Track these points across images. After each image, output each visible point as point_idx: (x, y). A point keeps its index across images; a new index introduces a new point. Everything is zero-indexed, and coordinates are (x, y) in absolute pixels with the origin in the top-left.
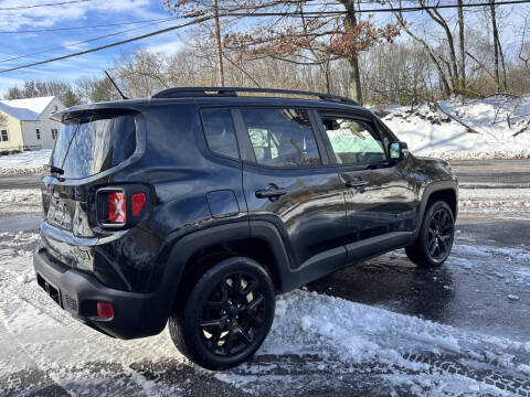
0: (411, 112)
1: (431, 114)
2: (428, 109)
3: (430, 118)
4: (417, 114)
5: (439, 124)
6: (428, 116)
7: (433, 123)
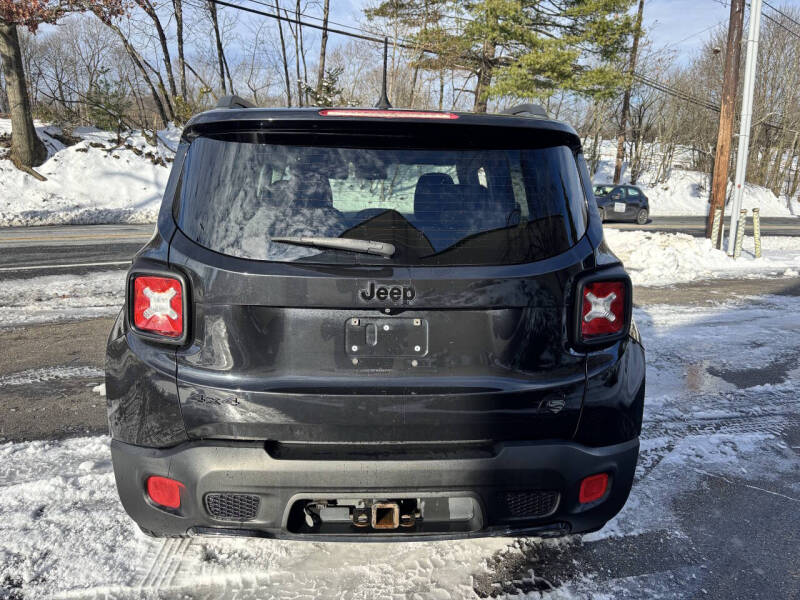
0: (119, 142)
1: (149, 149)
2: (144, 140)
3: (149, 155)
4: (129, 147)
5: (163, 165)
6: (146, 151)
7: (156, 163)
